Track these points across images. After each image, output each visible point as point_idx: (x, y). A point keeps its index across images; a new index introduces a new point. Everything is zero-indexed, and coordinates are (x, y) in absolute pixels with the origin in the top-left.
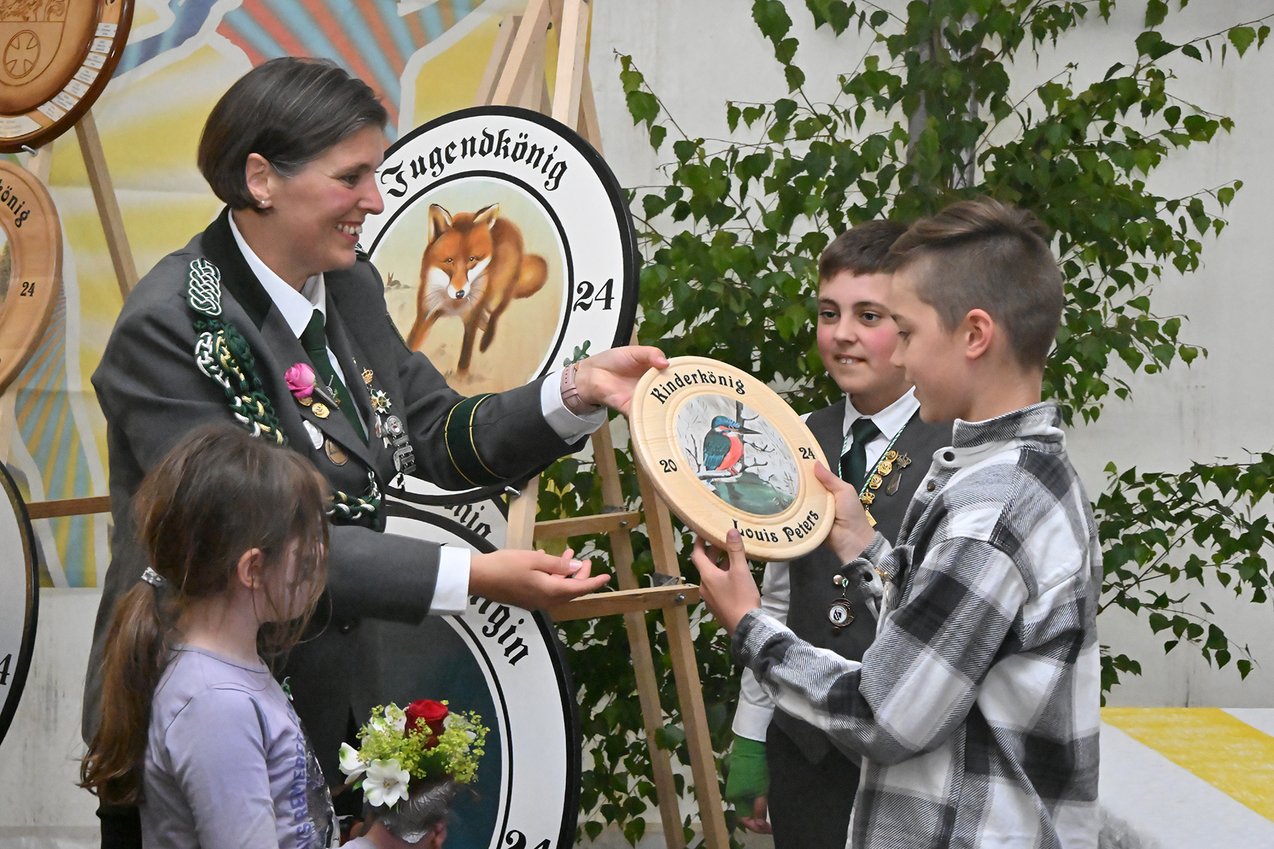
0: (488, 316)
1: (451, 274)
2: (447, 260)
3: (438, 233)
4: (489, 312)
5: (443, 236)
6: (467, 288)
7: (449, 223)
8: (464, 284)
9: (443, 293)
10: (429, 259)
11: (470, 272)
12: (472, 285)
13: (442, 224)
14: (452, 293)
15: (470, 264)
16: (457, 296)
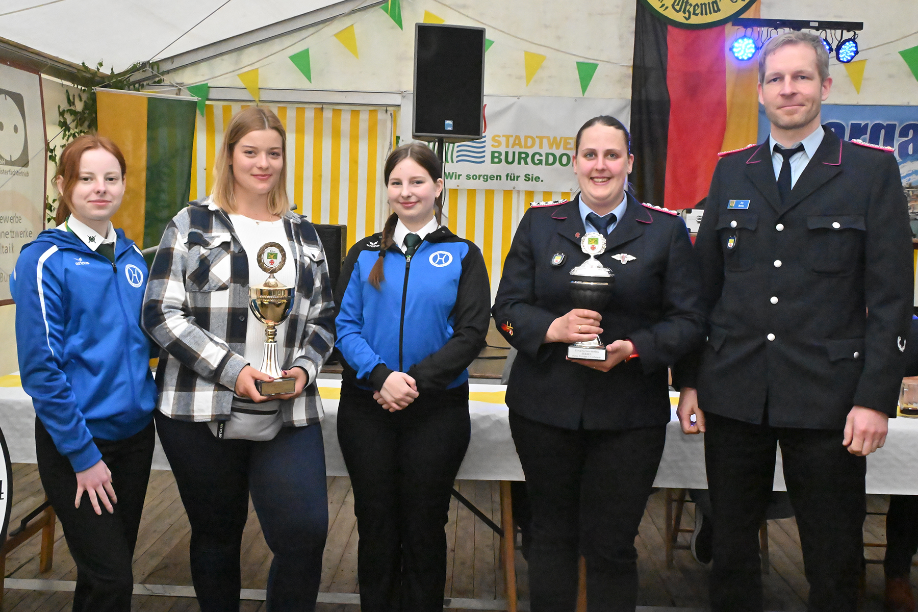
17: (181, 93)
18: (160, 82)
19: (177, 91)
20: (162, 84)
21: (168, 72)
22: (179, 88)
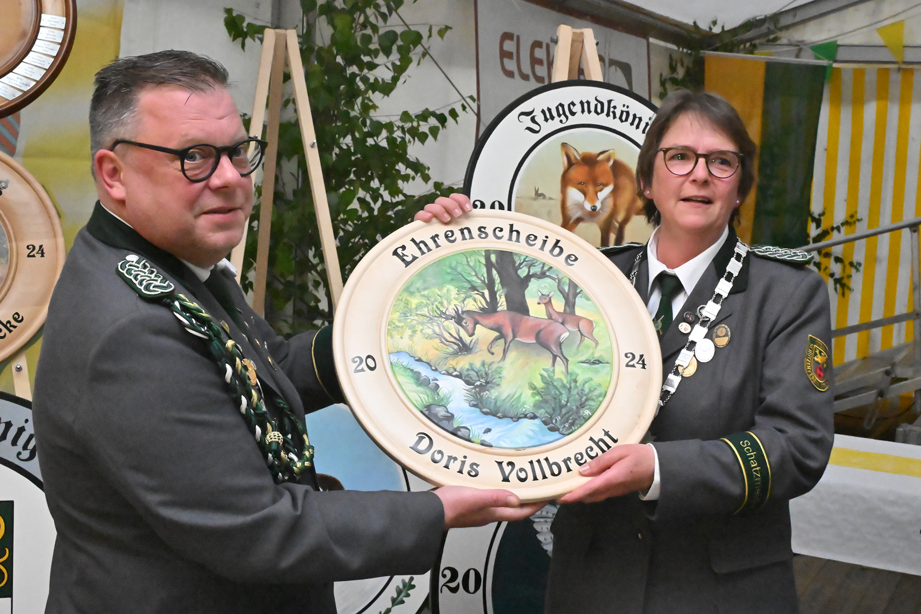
0: (617, 225)
1: (585, 194)
2: (580, 183)
3: (570, 164)
4: (617, 222)
5: (574, 167)
6: (598, 205)
7: (579, 158)
8: (596, 201)
9: (581, 206)
10: (565, 181)
11: (599, 194)
12: (602, 203)
13: (572, 158)
14: (588, 206)
15: (599, 188)
16: (592, 209)
17: (802, 54)
18: (776, 39)
19: (796, 52)
20: (778, 42)
21: (787, 27)
22: (799, 47)
